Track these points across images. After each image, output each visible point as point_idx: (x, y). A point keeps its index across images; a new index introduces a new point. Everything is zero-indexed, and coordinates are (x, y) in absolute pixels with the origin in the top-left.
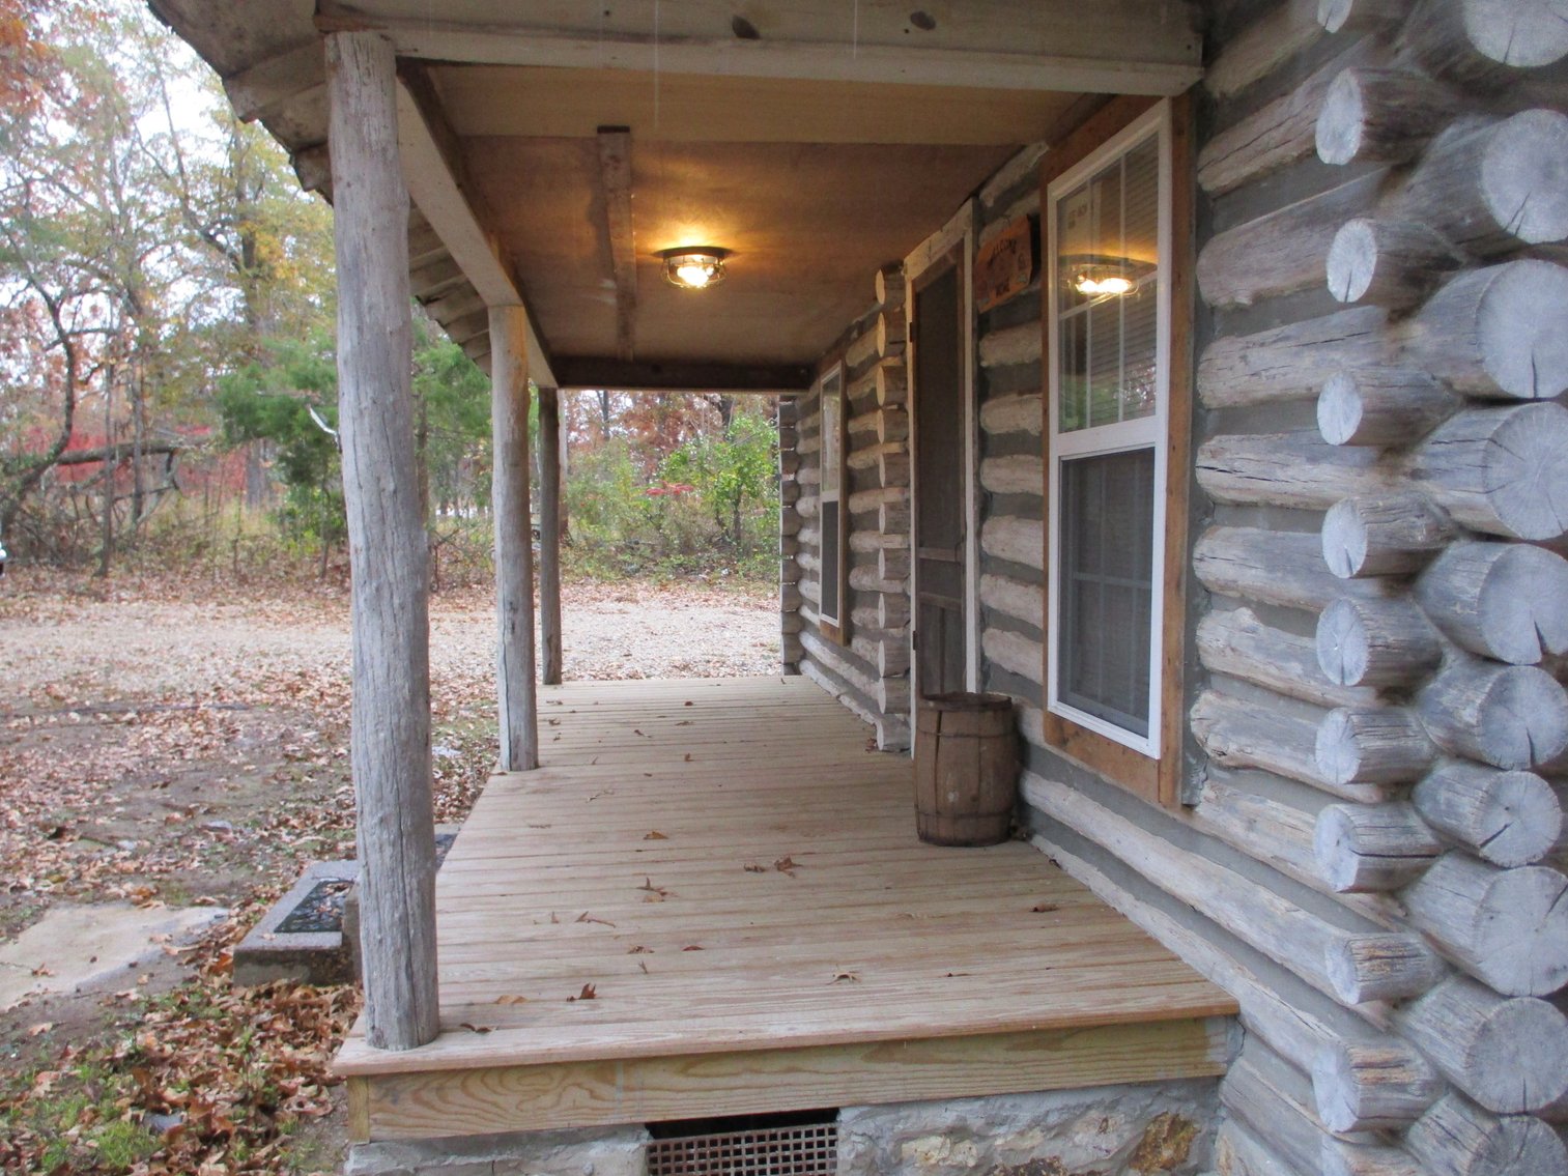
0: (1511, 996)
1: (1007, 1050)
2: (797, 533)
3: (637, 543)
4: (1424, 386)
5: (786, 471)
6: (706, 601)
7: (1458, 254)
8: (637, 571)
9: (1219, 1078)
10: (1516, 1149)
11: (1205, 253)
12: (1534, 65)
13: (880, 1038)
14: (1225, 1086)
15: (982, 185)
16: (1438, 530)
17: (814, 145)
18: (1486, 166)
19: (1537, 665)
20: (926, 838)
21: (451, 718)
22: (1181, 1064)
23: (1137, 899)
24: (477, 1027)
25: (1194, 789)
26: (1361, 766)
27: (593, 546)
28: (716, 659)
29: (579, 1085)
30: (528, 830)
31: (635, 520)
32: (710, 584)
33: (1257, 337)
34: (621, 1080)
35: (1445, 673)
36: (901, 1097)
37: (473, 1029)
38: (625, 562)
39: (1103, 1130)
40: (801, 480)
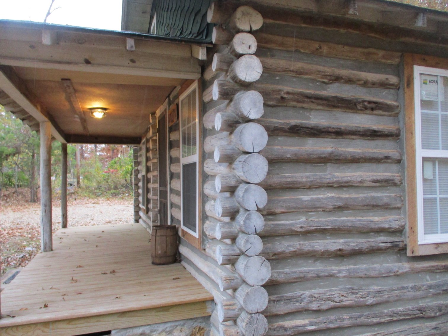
0: (253, 286)
1: (155, 312)
2: (138, 183)
3: (101, 187)
4: (234, 149)
5: (135, 166)
6: (120, 203)
7: (240, 120)
8: (100, 195)
9: (210, 316)
10: (256, 321)
11: (204, 116)
12: (251, 81)
13: (122, 311)
14: (211, 318)
15: (170, 94)
16: (237, 181)
17: (121, 85)
18: (241, 102)
19: (256, 211)
20: (153, 263)
21: (35, 239)
22: (200, 313)
23: (199, 274)
24: (11, 316)
25: (205, 245)
26: (222, 235)
27: (88, 188)
28: (119, 220)
29: (39, 329)
30: (44, 267)
31: (100, 180)
32: (122, 198)
33: (212, 137)
34: (51, 327)
35: (240, 213)
36: (128, 326)
37: (10, 316)
38: (97, 192)
39: (181, 331)
40: (139, 169)
